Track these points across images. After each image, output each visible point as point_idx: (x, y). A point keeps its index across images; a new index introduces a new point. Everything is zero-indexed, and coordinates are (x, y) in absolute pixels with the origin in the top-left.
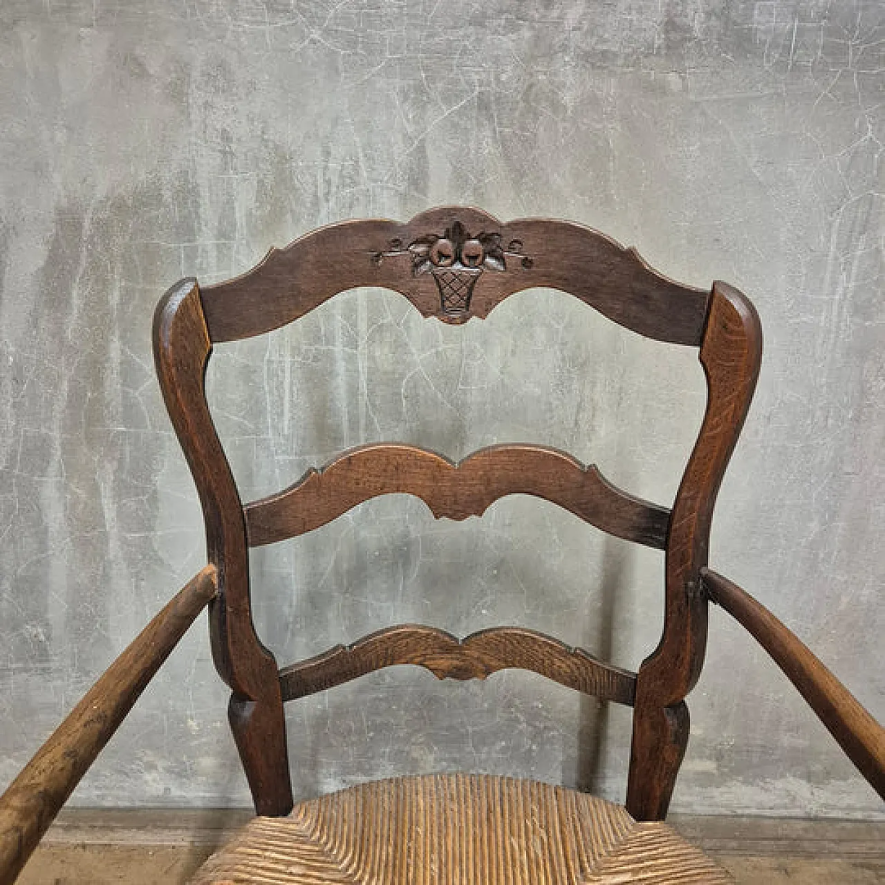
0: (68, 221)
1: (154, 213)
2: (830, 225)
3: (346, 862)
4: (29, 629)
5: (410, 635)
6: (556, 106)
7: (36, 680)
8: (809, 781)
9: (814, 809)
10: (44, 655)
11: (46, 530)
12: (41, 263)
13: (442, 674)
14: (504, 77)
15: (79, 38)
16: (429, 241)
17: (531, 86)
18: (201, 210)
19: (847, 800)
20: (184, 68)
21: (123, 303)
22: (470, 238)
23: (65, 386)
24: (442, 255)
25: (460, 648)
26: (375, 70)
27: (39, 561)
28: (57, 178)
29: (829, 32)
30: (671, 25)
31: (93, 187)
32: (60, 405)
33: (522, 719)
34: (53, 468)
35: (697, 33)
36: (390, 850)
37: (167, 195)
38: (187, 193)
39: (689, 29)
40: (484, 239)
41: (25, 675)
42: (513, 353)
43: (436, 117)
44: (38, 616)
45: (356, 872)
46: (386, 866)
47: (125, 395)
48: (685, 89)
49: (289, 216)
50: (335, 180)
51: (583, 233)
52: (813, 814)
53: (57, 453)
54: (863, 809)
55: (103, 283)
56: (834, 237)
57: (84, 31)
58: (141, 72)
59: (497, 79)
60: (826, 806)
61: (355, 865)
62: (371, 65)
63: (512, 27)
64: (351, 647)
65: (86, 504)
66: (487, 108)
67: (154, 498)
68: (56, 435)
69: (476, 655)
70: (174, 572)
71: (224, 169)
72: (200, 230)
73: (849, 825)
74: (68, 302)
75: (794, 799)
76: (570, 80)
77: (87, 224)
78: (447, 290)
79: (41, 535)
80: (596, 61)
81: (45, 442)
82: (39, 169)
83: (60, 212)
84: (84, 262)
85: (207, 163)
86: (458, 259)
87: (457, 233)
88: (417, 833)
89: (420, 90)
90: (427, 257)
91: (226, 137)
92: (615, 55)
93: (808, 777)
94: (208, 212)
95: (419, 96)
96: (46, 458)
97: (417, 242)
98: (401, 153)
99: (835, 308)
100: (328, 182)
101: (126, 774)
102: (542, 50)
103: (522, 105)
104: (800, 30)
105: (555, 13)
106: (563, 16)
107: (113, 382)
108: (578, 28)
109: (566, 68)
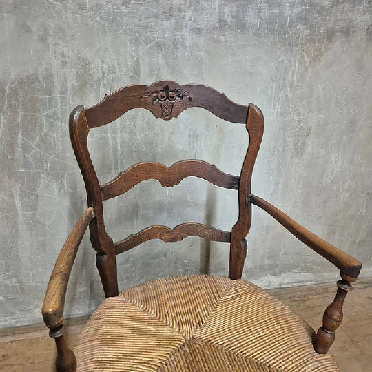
1: (35, 85)
2: (272, 87)
3: (142, 306)
5: (156, 228)
6: (184, 46)
8: (275, 275)
9: (277, 285)
13: (167, 241)
14: (166, 36)
15: (4, 17)
16: (158, 92)
17: (175, 40)
18: (54, 84)
19: (287, 281)
20: (46, 30)
21: (23, 120)
22: (171, 91)
24: (162, 97)
25: (173, 231)
26: (120, 32)
29: (270, 24)
30: (220, 20)
31: (9, 75)
33: (180, 267)
35: (229, 23)
36: (156, 300)
37: (40, 78)
38: (48, 77)
39: (226, 21)
40: (176, 91)
42: (173, 134)
43: (143, 49)
45: (146, 308)
46: (156, 305)
47: (24, 157)
48: (226, 41)
49: (89, 86)
50: (106, 72)
51: (208, 89)
52: (277, 287)
54: (292, 283)
55: (14, 113)
56: (274, 91)
57: (5, 14)
58: (29, 30)
59: (164, 37)
60: (280, 283)
61: (145, 306)
62: (118, 30)
63: (168, 18)
64: (136, 234)
65: (8, 202)
66: (160, 46)
67: (37, 197)
69: (178, 233)
70: (45, 226)
71: (63, 68)
72: (54, 91)
73: (288, 289)
75: (270, 282)
76: (188, 38)
77: (7, 89)
78: (164, 108)
80: (197, 31)
84: (6, 104)
85: (56, 66)
86: (168, 98)
87: (167, 89)
88: (164, 294)
89: (136, 40)
90: (157, 98)
91: (63, 56)
92: (203, 29)
93: (275, 274)
94: (57, 85)
95: (136, 42)
97: (154, 92)
98: (130, 62)
99: (275, 114)
100: (104, 73)
101: (27, 311)
102: (178, 26)
103: (172, 46)
104: (260, 23)
105: (182, 14)
106: (185, 15)
107: (19, 152)
108: (190, 20)
109: (187, 33)
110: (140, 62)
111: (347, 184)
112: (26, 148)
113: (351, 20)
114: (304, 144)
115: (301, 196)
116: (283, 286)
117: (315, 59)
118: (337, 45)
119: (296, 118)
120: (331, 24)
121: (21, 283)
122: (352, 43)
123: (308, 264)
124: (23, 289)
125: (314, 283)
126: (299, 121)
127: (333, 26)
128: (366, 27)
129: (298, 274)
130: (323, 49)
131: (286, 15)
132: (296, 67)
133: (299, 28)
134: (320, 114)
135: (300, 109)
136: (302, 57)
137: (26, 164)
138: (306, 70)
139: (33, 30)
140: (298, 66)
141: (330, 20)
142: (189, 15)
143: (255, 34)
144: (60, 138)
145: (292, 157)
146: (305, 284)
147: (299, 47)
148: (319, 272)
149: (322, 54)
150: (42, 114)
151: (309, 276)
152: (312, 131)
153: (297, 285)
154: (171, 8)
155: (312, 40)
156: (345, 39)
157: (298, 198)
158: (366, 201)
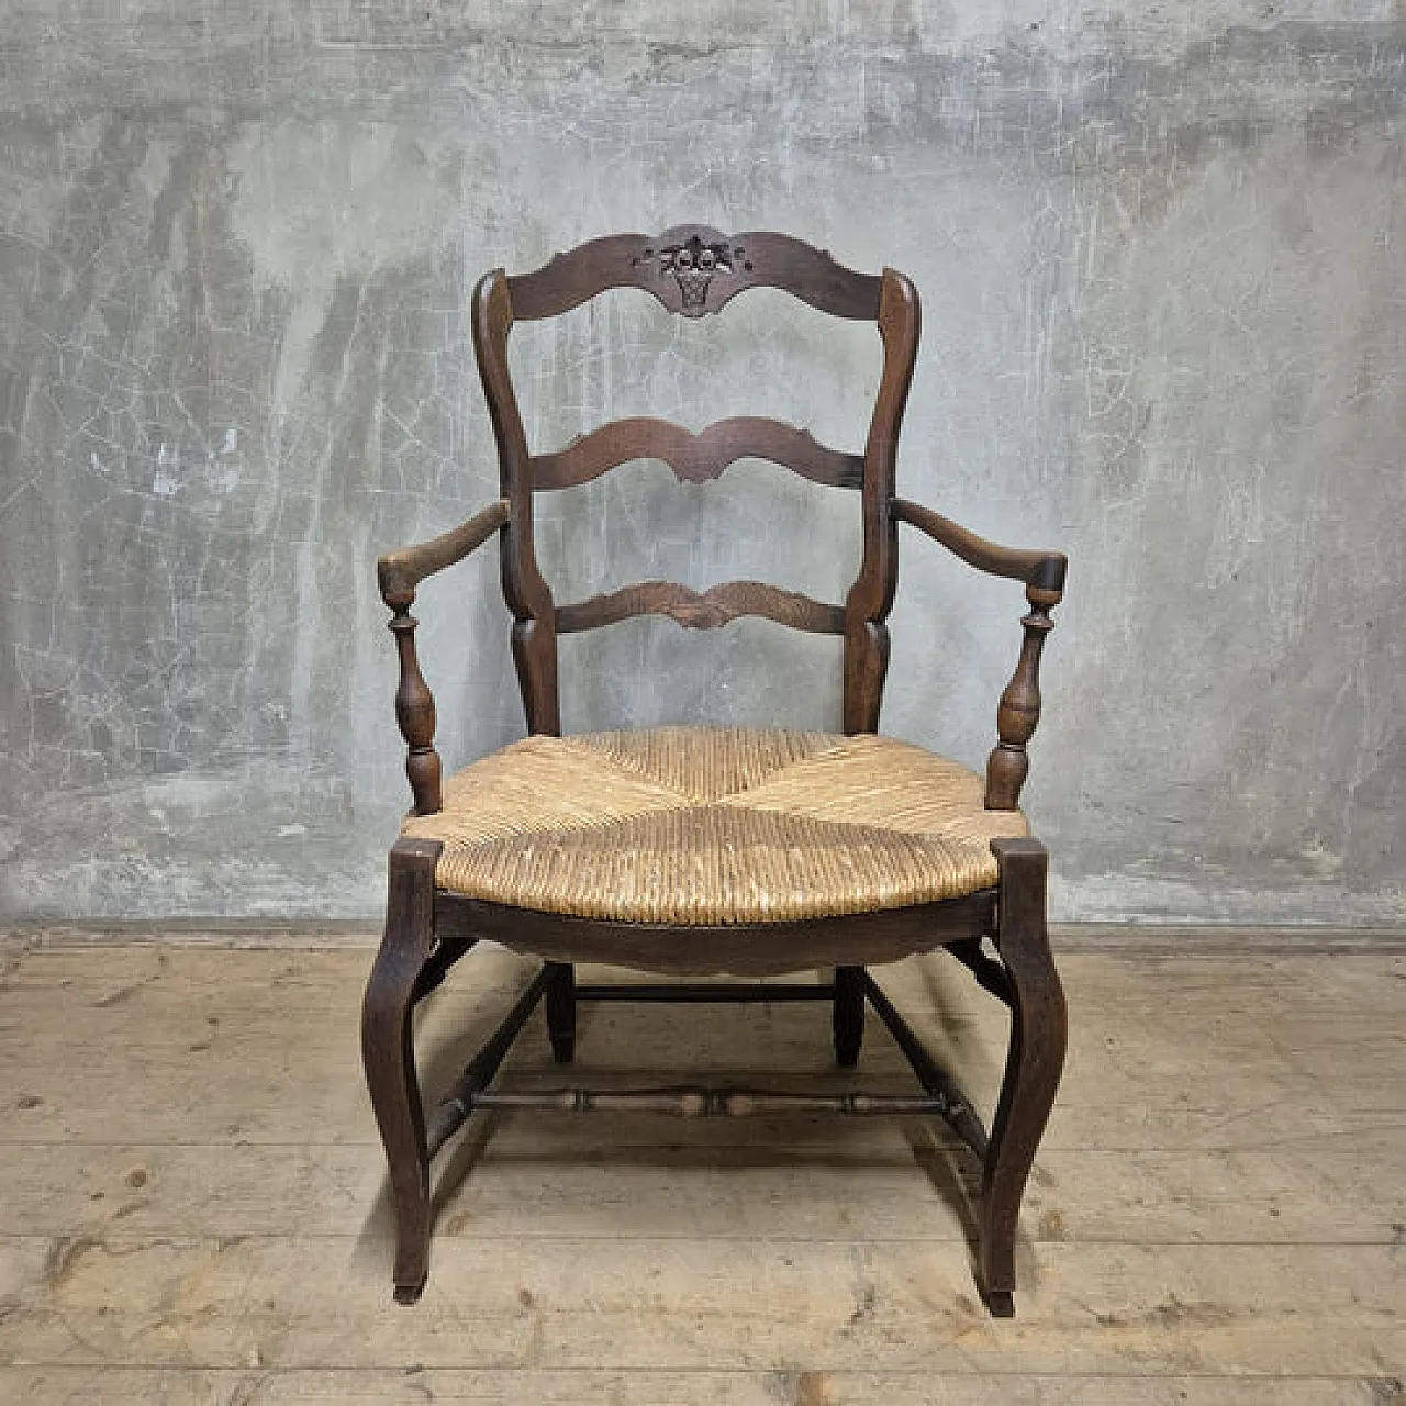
0: (346, 291)
1: (423, 283)
2: (1024, 287)
4: (271, 707)
6: (778, 185)
7: (273, 765)
10: (281, 738)
11: (297, 599)
12: (318, 329)
13: (685, 623)
14: (732, 160)
15: (370, 132)
16: (674, 250)
17: (756, 168)
20: (457, 157)
21: (389, 367)
22: (705, 249)
23: (329, 447)
24: (684, 262)
25: (703, 599)
26: (622, 155)
27: (288, 631)
28: (340, 252)
29: (1007, 121)
30: (872, 116)
31: (371, 259)
32: (324, 463)
34: (308, 534)
35: (895, 122)
37: (436, 266)
38: (454, 264)
39: (888, 119)
40: (716, 249)
41: (261, 760)
43: (676, 194)
44: (280, 693)
47: (385, 457)
48: (888, 169)
51: (789, 240)
52: (1074, 918)
53: (316, 516)
54: (1125, 910)
55: (374, 348)
56: (1029, 297)
57: (375, 125)
58: (420, 158)
59: (728, 163)
60: (1087, 907)
62: (619, 150)
63: (737, 119)
65: (338, 570)
66: (719, 187)
68: (317, 498)
69: (716, 605)
71: (488, 241)
72: (464, 299)
74: (340, 367)
76: (790, 163)
77: (363, 292)
78: (687, 291)
79: (292, 601)
80: (811, 146)
81: (307, 503)
82: (325, 243)
83: (339, 281)
84: (356, 328)
86: (696, 265)
87: (695, 244)
89: (659, 172)
90: (672, 263)
91: (490, 213)
92: (827, 141)
95: (658, 176)
96: (304, 523)
97: (665, 251)
101: (355, 879)
102: (764, 137)
103: (748, 184)
104: (982, 120)
105: (774, 107)
106: (779, 112)
107: (374, 445)
108: (794, 119)
109: (785, 152)
111: (1292, 586)
112: (391, 435)
113: (1251, 99)
114: (1134, 453)
115: (1134, 617)
116: (1098, 917)
117: (1148, 210)
118: (1215, 170)
119: (1104, 375)
120: (1189, 116)
121: (349, 797)
122: (1262, 163)
123: (1178, 851)
124: (351, 812)
125: (1203, 921)
126: (1113, 386)
127: (1195, 119)
128: (1302, 118)
129: (1144, 882)
130: (1170, 182)
131: (1054, 97)
132: (1093, 232)
133: (1093, 131)
134: (1180, 364)
135: (1115, 351)
136: (1107, 205)
137: (388, 478)
138: (1122, 238)
139: (429, 158)
140: (1098, 231)
141: (1186, 105)
142: (790, 107)
143: (968, 148)
144: (468, 414)
145: (1098, 494)
146: (1171, 919)
147: (1098, 179)
148: (1222, 885)
149: (1168, 194)
150: (434, 353)
152: (1157, 416)
153: (1144, 919)
154: (746, 94)
155: (1136, 160)
156: (1236, 153)
157: (1127, 621)
158: (1365, 648)
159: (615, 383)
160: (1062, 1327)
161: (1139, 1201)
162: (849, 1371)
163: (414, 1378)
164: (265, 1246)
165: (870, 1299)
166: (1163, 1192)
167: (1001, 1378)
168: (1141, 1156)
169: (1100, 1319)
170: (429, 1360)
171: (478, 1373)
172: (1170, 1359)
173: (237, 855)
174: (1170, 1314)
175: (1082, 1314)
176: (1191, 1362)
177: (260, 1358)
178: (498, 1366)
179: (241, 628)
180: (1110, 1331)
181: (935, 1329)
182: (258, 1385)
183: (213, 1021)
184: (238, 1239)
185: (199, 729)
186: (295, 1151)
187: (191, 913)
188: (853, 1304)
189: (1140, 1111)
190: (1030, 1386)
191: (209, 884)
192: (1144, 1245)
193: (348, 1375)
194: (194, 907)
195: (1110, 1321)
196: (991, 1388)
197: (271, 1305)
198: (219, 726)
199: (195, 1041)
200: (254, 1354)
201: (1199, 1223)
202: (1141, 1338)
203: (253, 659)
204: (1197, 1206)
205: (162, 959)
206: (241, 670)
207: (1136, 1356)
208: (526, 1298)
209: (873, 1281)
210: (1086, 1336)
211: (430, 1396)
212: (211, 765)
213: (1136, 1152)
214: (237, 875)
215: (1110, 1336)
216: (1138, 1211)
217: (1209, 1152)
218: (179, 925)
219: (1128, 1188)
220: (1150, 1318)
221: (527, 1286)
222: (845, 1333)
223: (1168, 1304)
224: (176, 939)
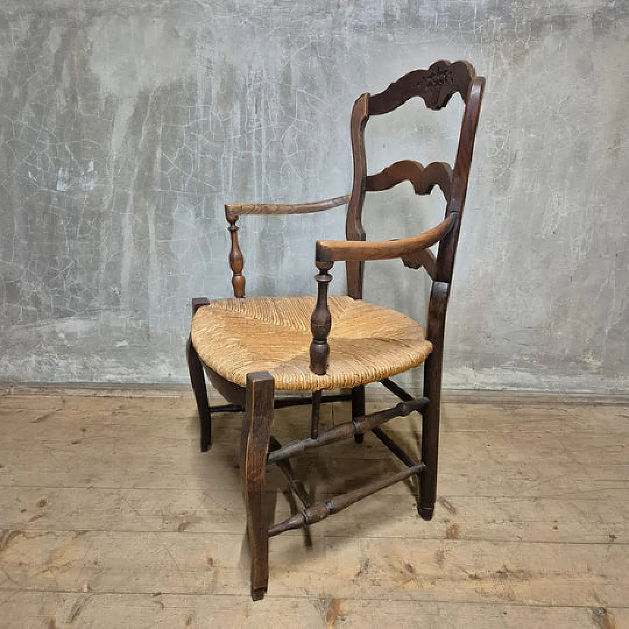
0: (143, 97)
1: (178, 93)
4: (112, 288)
6: (343, 48)
7: (113, 315)
8: (474, 369)
9: (477, 384)
10: (117, 302)
11: (123, 239)
12: (131, 115)
14: (321, 36)
15: (154, 22)
17: (332, 40)
18: (198, 92)
19: (493, 380)
20: (194, 33)
21: (163, 132)
23: (136, 170)
26: (270, 33)
27: (119, 254)
28: (140, 79)
29: (450, 17)
30: (387, 15)
31: (154, 82)
32: (134, 178)
34: (128, 209)
35: (398, 18)
37: (184, 85)
38: (192, 84)
39: (394, 16)
41: (107, 313)
42: (328, 154)
43: (295, 52)
44: (116, 282)
47: (162, 174)
48: (395, 40)
49: (234, 94)
50: (253, 79)
52: (477, 387)
53: (131, 202)
54: (501, 384)
55: (156, 123)
57: (155, 19)
58: (177, 36)
59: (319, 37)
60: (483, 383)
62: (268, 32)
63: (324, 16)
65: (142, 226)
66: (315, 48)
67: (171, 223)
68: (131, 193)
70: (178, 260)
71: (208, 74)
72: (197, 101)
74: (140, 131)
75: (467, 380)
76: (348, 37)
77: (151, 98)
79: (121, 241)
80: (358, 29)
81: (127, 195)
82: (133, 75)
83: (140, 92)
84: (148, 114)
85: (201, 71)
89: (288, 41)
91: (209, 61)
92: (366, 26)
93: (473, 367)
94: (201, 93)
95: (288, 44)
96: (126, 204)
98: (280, 67)
100: (250, 80)
101: (151, 365)
102: (336, 25)
103: (329, 47)
104: (439, 16)
105: (341, 10)
106: (344, 11)
107: (157, 168)
108: (350, 16)
109: (346, 32)
110: (292, 66)
111: (580, 237)
112: (164, 164)
113: (567, 6)
114: (508, 175)
115: (507, 251)
116: (488, 388)
117: (517, 60)
118: (549, 41)
119: (494, 138)
120: (537, 14)
121: (147, 328)
122: (571, 37)
123: (526, 358)
124: (149, 336)
125: (536, 390)
126: (499, 142)
127: (540, 16)
128: (590, 16)
129: (510, 372)
130: (527, 46)
131: (473, 5)
132: (490, 70)
133: (492, 21)
134: (530, 133)
135: (500, 126)
136: (498, 58)
137: (164, 184)
138: (504, 74)
139: (181, 34)
140: (493, 69)
141: (535, 9)
142: (349, 10)
143: (432, 30)
144: (200, 155)
145: (491, 192)
146: (522, 389)
147: (493, 45)
148: (545, 373)
149: (526, 52)
150: (183, 126)
151: (528, 377)
152: (519, 157)
153: (509, 388)
154: (328, 5)
155: (512, 36)
156: (558, 33)
157: (504, 253)
158: (614, 266)
159: (268, 140)
160: (453, 580)
161: (494, 521)
162: (354, 599)
163: (156, 598)
164: (96, 536)
165: (367, 565)
166: (506, 517)
167: (422, 603)
168: (498, 500)
169: (471, 576)
170: (164, 590)
171: (186, 596)
172: (500, 596)
173: (98, 355)
174: (502, 575)
175: (463, 574)
176: (510, 598)
177: (89, 588)
178: (195, 593)
179: (98, 253)
180: (475, 582)
181: (395, 580)
182: (86, 600)
183: (84, 430)
184: (85, 532)
185: (79, 298)
186: (115, 491)
187: (78, 380)
188: (359, 567)
189: (499, 479)
190: (435, 607)
191: (85, 367)
192: (495, 542)
193: (127, 596)
194: (79, 378)
195: (475, 578)
196: (418, 608)
197: (96, 563)
198: (89, 297)
199: (74, 439)
200: (86, 586)
201: (520, 532)
202: (488, 586)
203: (103, 266)
204: (520, 524)
205: (64, 401)
206: (97, 272)
207: (486, 595)
208: (211, 562)
209: (368, 557)
210: (464, 584)
211: (163, 606)
212: (85, 314)
213: (495, 498)
214: (98, 363)
215: (474, 585)
216: (493, 526)
217: (529, 499)
218: (72, 386)
219: (490, 515)
220: (493, 576)
221: (211, 556)
222: (353, 581)
223: (502, 570)
224: (71, 392)
